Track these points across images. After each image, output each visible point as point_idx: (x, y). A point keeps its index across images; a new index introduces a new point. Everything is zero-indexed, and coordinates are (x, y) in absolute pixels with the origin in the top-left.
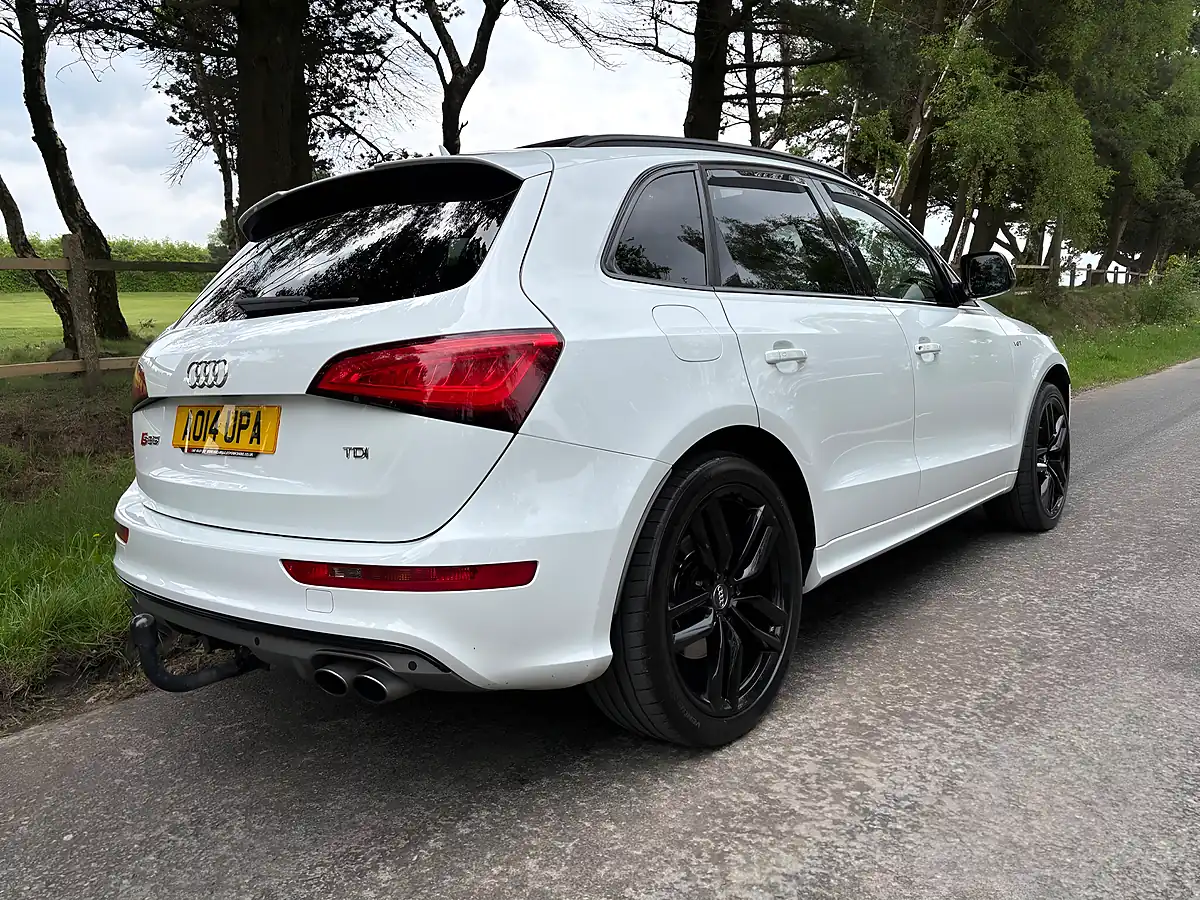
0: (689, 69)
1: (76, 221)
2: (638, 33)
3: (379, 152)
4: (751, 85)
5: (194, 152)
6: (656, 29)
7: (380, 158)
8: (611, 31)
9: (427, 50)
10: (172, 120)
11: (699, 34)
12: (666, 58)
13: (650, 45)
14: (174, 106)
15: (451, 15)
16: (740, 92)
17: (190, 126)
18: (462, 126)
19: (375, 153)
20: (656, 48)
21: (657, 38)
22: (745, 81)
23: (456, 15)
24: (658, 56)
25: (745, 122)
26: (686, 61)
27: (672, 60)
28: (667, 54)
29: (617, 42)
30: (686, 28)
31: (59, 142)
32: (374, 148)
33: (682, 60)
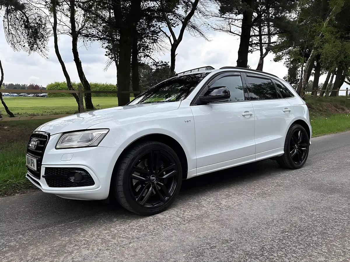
0: (239, 37)
1: (83, 80)
2: (225, 28)
3: (156, 62)
4: (261, 40)
5: (110, 63)
6: (230, 27)
7: (156, 63)
8: (218, 28)
9: (167, 36)
10: (106, 55)
11: (242, 28)
12: (234, 34)
14: (107, 52)
15: (176, 26)
16: (257, 42)
17: (110, 56)
18: (176, 55)
19: (154, 62)
20: (230, 32)
21: (230, 29)
22: (259, 39)
23: (177, 25)
24: (231, 34)
25: (259, 50)
26: (239, 35)
27: (235, 35)
28: (233, 33)
29: (220, 30)
30: (239, 26)
31: (80, 61)
32: (154, 60)
33: (237, 34)
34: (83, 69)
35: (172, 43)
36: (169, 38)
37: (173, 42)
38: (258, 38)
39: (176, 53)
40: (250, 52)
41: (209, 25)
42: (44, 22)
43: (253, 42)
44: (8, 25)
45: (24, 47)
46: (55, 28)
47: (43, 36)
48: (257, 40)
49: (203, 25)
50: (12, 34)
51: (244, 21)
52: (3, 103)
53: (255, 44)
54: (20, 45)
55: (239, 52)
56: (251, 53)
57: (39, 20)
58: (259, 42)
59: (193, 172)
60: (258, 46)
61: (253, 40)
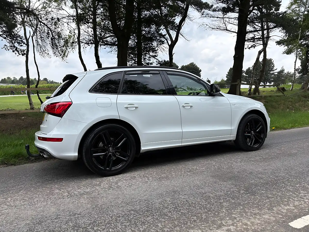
0: (236, 34)
2: (222, 27)
4: (263, 35)
6: (226, 26)
7: (160, 62)
8: (215, 27)
11: (239, 25)
13: (226, 29)
16: (259, 37)
18: (173, 54)
20: (227, 30)
21: (226, 28)
22: (261, 34)
24: (228, 32)
25: (261, 44)
26: (235, 32)
27: (232, 32)
28: (230, 31)
29: (217, 29)
30: (235, 23)
32: (158, 60)
33: (234, 32)
37: (170, 43)
39: (173, 52)
41: (207, 25)
43: (255, 38)
44: (37, 38)
45: (48, 54)
46: (78, 38)
49: (201, 26)
50: (39, 45)
51: (239, 19)
52: (39, 98)
53: (257, 39)
54: (45, 53)
55: (236, 49)
56: (253, 48)
57: (70, 32)
58: (261, 38)
60: (261, 41)
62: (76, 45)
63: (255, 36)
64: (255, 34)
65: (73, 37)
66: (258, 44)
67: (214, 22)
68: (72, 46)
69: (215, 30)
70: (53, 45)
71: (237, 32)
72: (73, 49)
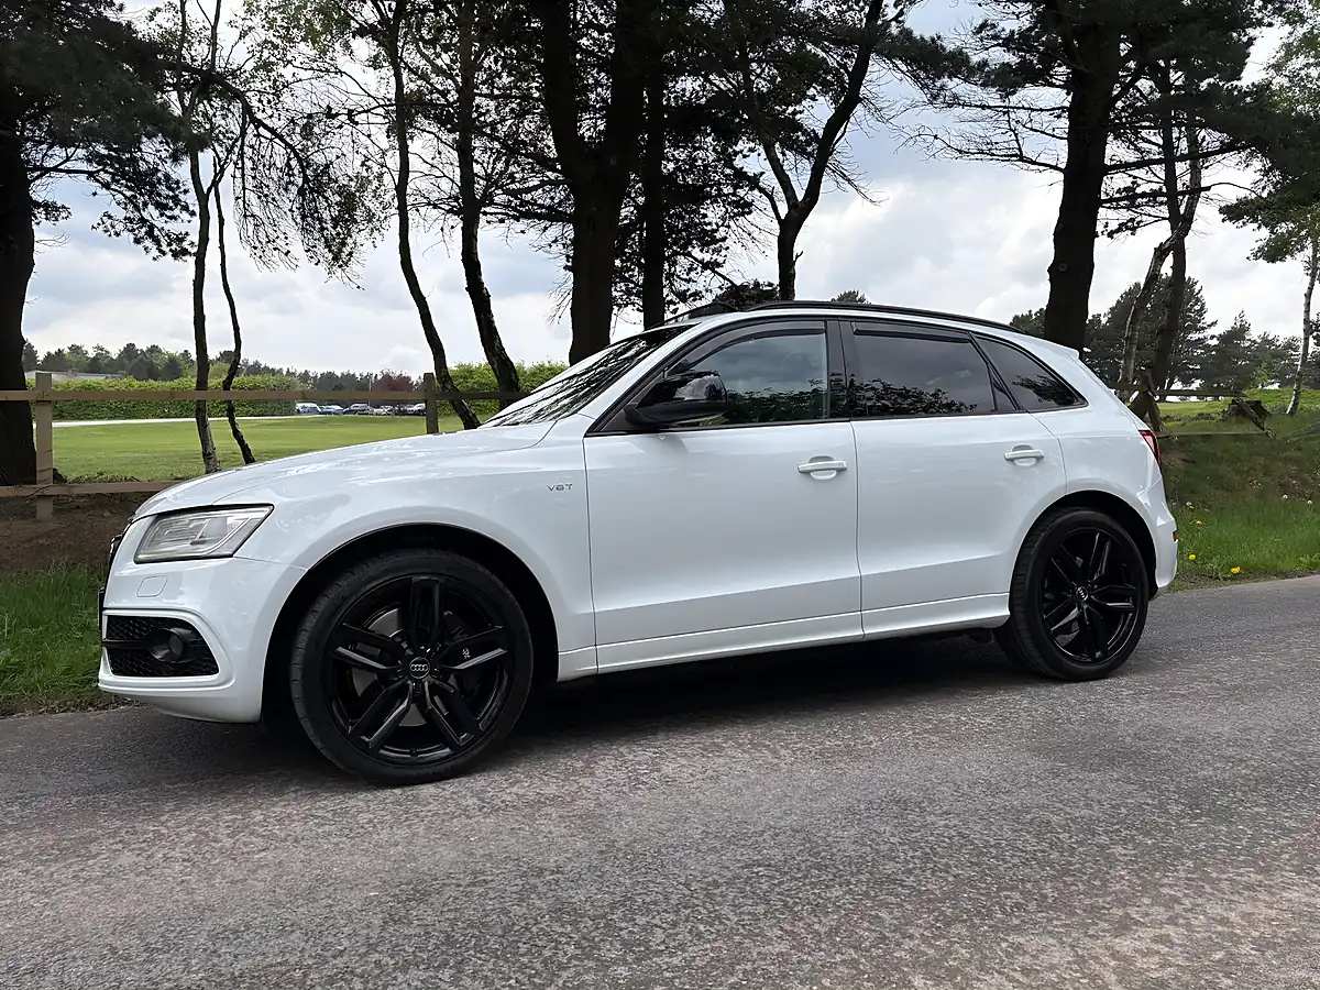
0: (1061, 176)
1: (494, 356)
2: (999, 146)
3: (734, 284)
4: (1171, 178)
6: (1017, 141)
7: (735, 288)
8: (972, 147)
10: (566, 268)
11: (1074, 138)
12: (1036, 167)
13: (1016, 155)
14: (568, 256)
16: (1156, 187)
18: (797, 256)
19: (730, 284)
20: (1021, 158)
21: (1020, 149)
22: (1162, 175)
24: (1025, 165)
25: (1164, 219)
26: (1056, 168)
27: (1041, 168)
28: (1034, 163)
29: (979, 156)
30: (1057, 133)
31: (485, 291)
32: (728, 280)
33: (1051, 167)
34: (495, 318)
35: (783, 218)
36: (771, 198)
37: (783, 210)
38: (1160, 170)
39: (797, 249)
40: (1127, 228)
41: (936, 137)
42: (376, 168)
43: (1139, 191)
44: (244, 189)
45: (286, 254)
46: (401, 188)
47: (370, 217)
48: (1156, 179)
49: (911, 142)
50: (253, 216)
51: (1074, 112)
53: (1144, 195)
54: (275, 249)
55: (1059, 235)
56: (1130, 232)
57: (363, 164)
58: (1164, 190)
59: (577, 657)
60: (1161, 203)
61: (1139, 181)
62: (386, 218)
63: (1139, 185)
64: (1135, 177)
65: (375, 183)
66: (1150, 215)
67: (965, 126)
68: (370, 221)
69: (972, 157)
70: (304, 217)
71: (1063, 166)
72: (376, 233)
